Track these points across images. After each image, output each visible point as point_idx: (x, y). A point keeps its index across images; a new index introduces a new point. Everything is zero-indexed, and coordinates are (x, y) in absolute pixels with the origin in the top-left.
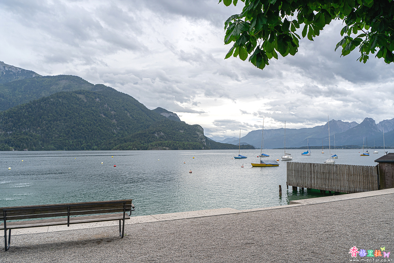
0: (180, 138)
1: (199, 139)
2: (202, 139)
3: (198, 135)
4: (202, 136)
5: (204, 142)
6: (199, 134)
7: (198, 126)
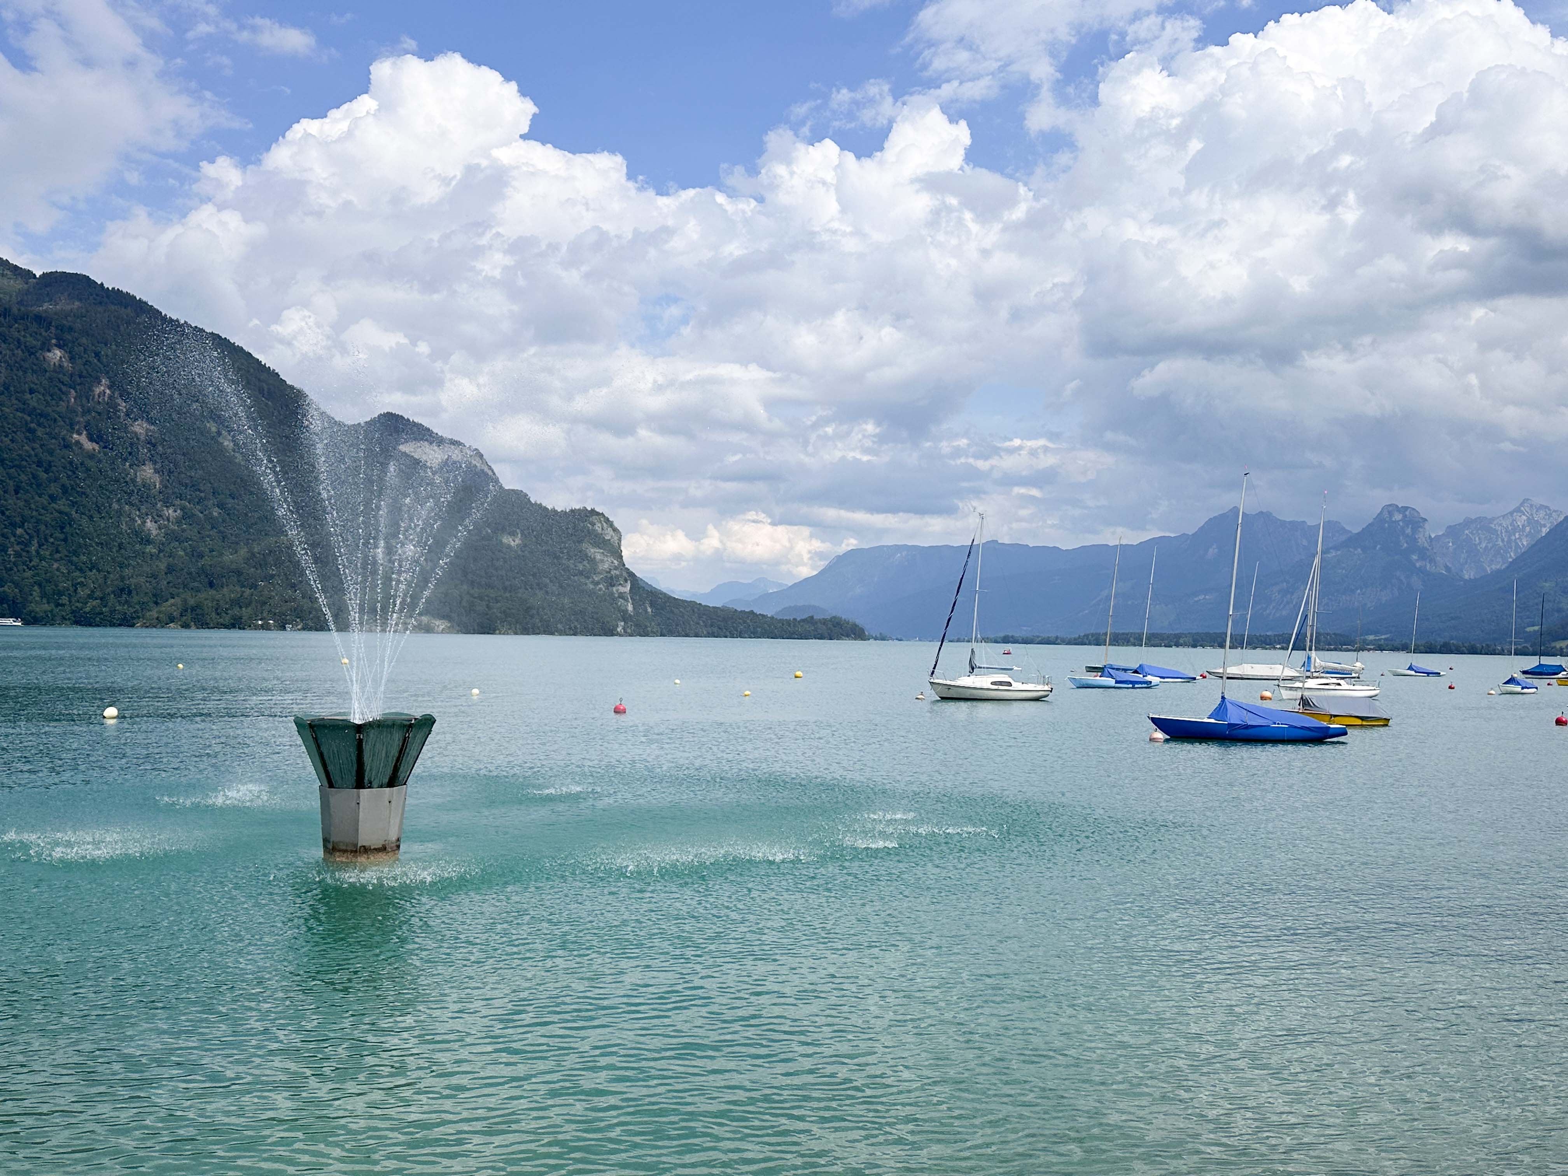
0: (503, 573)
1: (597, 583)
2: (611, 582)
3: (592, 561)
4: (616, 568)
5: (622, 596)
6: (598, 557)
7: (594, 519)
